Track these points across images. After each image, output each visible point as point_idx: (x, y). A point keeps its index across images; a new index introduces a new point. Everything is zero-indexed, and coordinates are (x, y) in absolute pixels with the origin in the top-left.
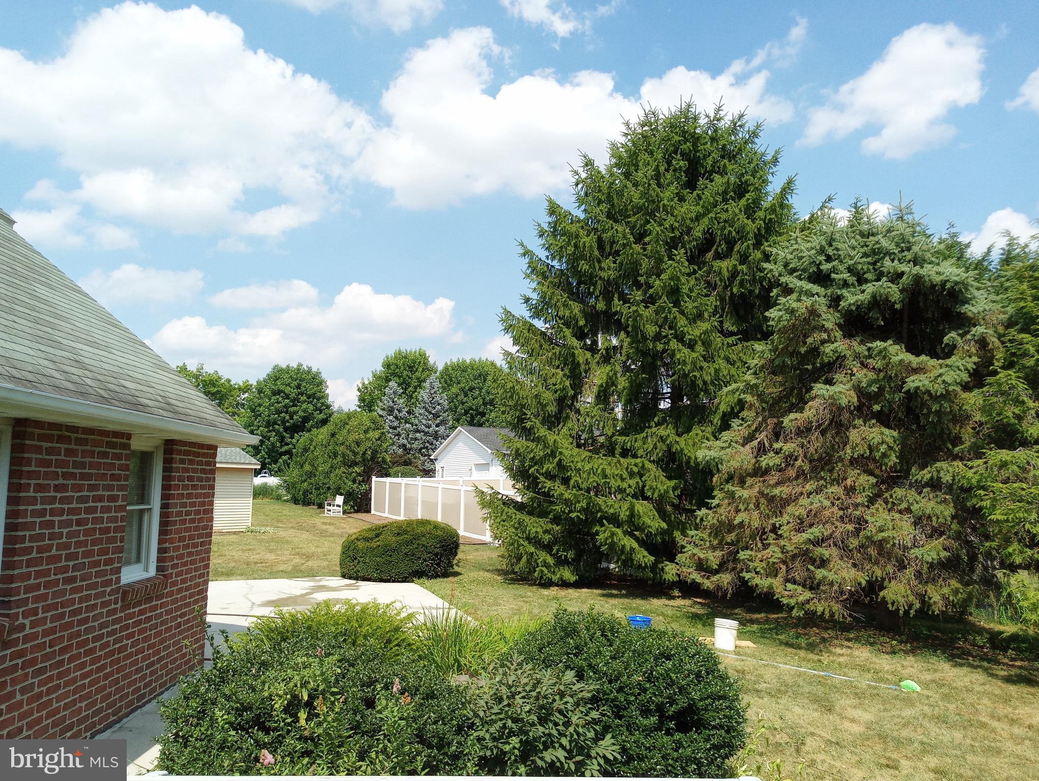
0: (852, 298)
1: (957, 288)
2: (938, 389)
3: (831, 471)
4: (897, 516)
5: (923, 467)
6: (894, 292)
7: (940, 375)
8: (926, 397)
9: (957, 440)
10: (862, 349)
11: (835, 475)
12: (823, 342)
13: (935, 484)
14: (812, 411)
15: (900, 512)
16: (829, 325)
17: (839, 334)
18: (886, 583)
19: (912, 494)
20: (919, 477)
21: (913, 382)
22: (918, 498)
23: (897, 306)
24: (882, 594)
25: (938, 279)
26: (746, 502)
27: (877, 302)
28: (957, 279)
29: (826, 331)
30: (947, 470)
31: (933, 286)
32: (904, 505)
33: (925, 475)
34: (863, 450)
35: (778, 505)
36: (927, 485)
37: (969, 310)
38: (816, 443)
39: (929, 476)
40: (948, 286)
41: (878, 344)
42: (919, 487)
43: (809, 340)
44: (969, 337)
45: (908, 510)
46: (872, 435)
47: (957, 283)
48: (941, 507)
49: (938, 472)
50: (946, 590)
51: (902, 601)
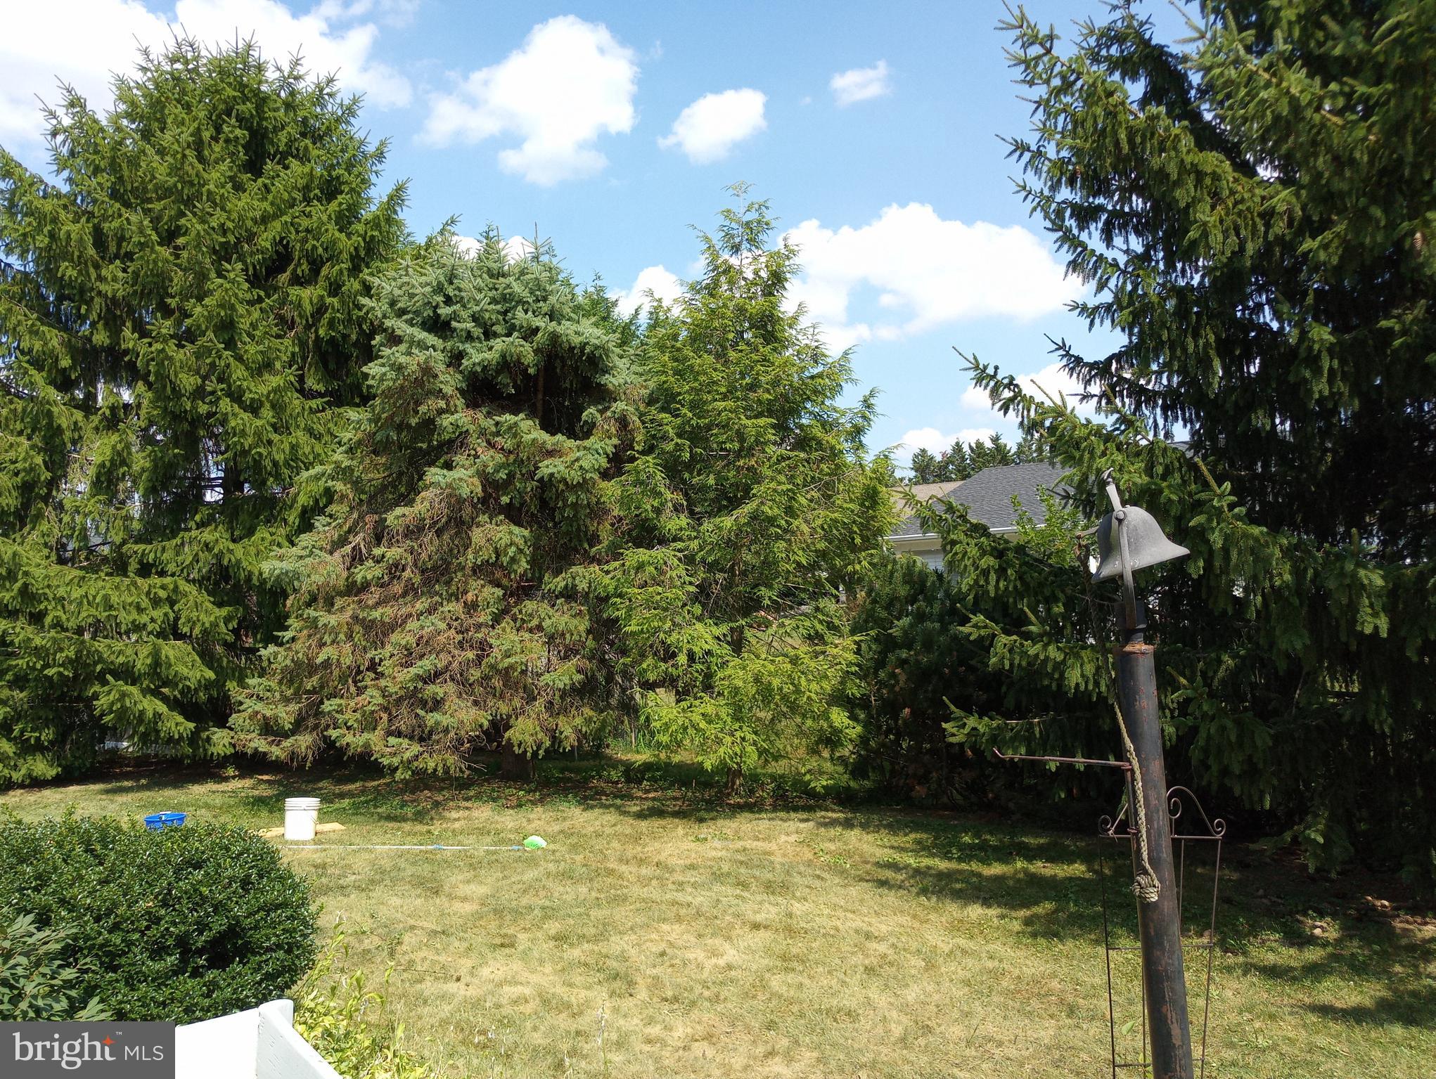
0: (479, 355)
1: (597, 353)
2: (574, 476)
3: (448, 583)
4: (527, 635)
5: (557, 573)
6: (527, 352)
7: (577, 460)
8: (561, 486)
9: (594, 539)
10: (488, 424)
11: (454, 588)
12: (441, 412)
13: (569, 594)
14: (425, 504)
15: (531, 631)
16: (448, 390)
17: (460, 402)
18: (512, 721)
19: (544, 608)
20: (552, 586)
21: (548, 467)
22: (551, 612)
23: (531, 371)
24: (507, 735)
25: (576, 340)
26: (334, 631)
27: (507, 364)
28: (597, 342)
29: (444, 397)
30: (583, 575)
31: (572, 349)
32: (535, 622)
33: (559, 583)
34: (487, 554)
35: (378, 632)
36: (561, 595)
37: (610, 381)
38: (430, 546)
39: (563, 584)
40: (587, 350)
41: (508, 418)
42: (552, 597)
43: (422, 409)
44: (609, 414)
45: (539, 628)
46: (499, 535)
47: (597, 347)
48: (575, 621)
49: (574, 578)
50: (578, 721)
51: (530, 740)
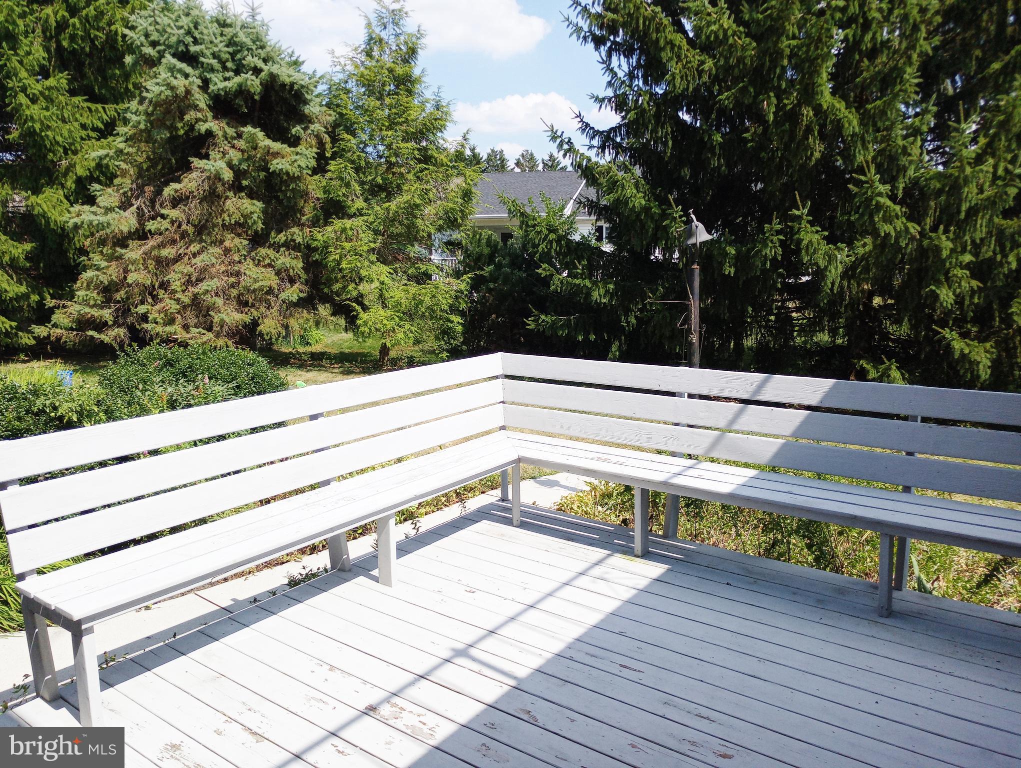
0: (219, 83)
1: (301, 90)
3: (209, 234)
4: (263, 270)
5: (279, 231)
6: (254, 83)
8: (287, 177)
9: (302, 211)
10: (231, 132)
11: (214, 238)
12: (198, 120)
13: (290, 245)
14: (190, 183)
15: (265, 266)
16: (202, 105)
17: (210, 115)
18: (261, 321)
19: (271, 253)
20: (277, 240)
21: (277, 164)
22: (278, 256)
23: (256, 97)
24: (259, 328)
25: (287, 80)
27: (242, 92)
28: (303, 83)
29: (200, 110)
30: (297, 234)
31: (283, 85)
32: (267, 261)
33: (282, 237)
34: (236, 217)
35: (164, 264)
36: (283, 245)
37: (309, 109)
38: (195, 209)
39: (284, 239)
40: (296, 87)
41: (250, 130)
42: (276, 247)
43: (187, 117)
44: (309, 131)
45: (270, 265)
46: (244, 206)
47: (303, 87)
48: (294, 262)
49: (292, 235)
